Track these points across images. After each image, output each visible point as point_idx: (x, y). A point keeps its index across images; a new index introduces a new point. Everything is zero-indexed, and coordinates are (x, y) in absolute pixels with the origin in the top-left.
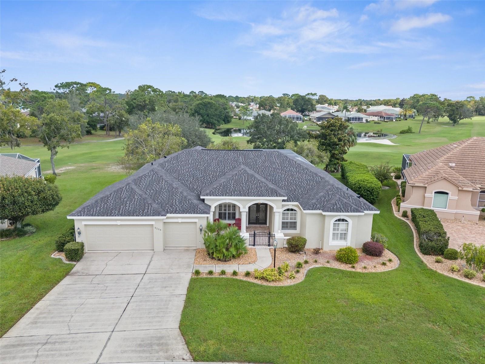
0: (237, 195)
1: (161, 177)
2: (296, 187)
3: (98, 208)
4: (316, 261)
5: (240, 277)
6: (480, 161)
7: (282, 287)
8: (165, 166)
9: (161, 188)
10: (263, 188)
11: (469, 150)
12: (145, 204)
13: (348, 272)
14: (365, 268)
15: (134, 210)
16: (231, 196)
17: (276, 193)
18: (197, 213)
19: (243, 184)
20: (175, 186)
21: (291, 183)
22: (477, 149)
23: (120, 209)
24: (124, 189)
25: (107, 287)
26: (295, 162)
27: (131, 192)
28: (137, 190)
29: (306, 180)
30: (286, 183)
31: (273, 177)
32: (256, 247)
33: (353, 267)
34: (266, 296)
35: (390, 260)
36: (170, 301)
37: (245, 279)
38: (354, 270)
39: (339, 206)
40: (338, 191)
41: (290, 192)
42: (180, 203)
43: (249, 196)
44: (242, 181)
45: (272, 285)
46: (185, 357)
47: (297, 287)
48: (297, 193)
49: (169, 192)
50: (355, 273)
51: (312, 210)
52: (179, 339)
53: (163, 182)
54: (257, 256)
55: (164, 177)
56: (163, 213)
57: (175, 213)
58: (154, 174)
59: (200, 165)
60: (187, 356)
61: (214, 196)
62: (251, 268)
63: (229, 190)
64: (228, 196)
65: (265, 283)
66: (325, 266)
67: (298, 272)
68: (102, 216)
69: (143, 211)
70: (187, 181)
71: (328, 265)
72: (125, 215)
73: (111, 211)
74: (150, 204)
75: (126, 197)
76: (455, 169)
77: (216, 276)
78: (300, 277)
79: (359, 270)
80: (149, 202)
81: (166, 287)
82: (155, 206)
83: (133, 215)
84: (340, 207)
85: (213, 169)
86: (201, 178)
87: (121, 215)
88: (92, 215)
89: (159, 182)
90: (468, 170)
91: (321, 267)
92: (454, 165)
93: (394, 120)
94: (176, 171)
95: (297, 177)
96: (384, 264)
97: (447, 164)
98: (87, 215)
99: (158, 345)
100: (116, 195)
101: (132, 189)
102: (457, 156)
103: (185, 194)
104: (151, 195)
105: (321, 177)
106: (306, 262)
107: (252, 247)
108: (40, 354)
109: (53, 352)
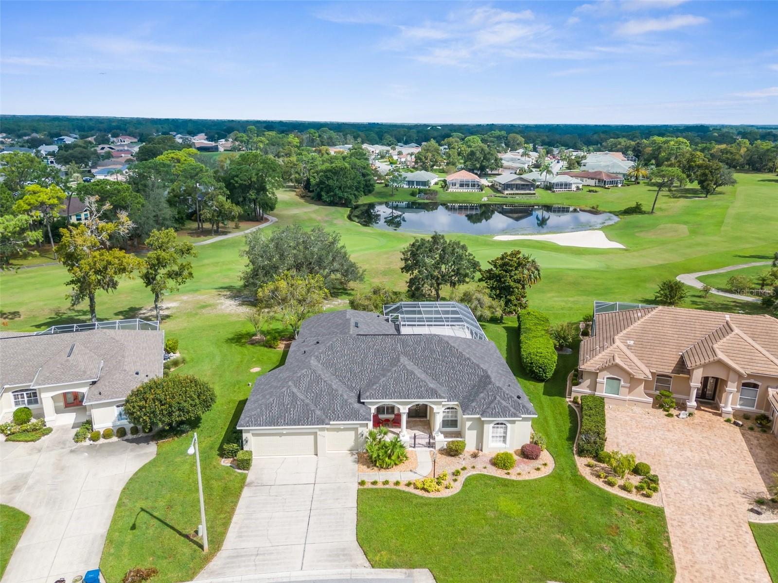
0: (397, 398)
1: (319, 376)
2: (457, 383)
3: (264, 417)
4: (474, 467)
5: (402, 487)
6: (660, 339)
7: (441, 498)
8: (320, 359)
9: (321, 390)
10: (423, 388)
11: (652, 324)
12: (308, 412)
13: (502, 479)
14: (519, 474)
15: (299, 419)
16: (391, 399)
17: (436, 394)
18: (359, 420)
19: (402, 383)
20: (334, 387)
21: (452, 378)
22: (660, 322)
23: (285, 418)
24: (285, 393)
25: (285, 499)
26: (457, 350)
27: (293, 396)
28: (298, 394)
29: (467, 373)
30: (447, 378)
31: (433, 370)
32: (416, 449)
33: (508, 474)
34: (426, 508)
35: (545, 465)
36: (344, 514)
37: (407, 489)
38: (508, 477)
39: (497, 410)
40: (499, 391)
41: (451, 390)
42: (342, 408)
43: (409, 399)
44: (402, 379)
45: (432, 496)
46: (366, 565)
47: (453, 498)
48: (457, 390)
49: (329, 395)
50: (508, 480)
51: (471, 414)
52: (358, 550)
53: (323, 383)
54: (418, 461)
55: (323, 377)
56: (327, 421)
57: (338, 420)
58: (312, 373)
59: (357, 356)
60: (367, 564)
61: (374, 399)
62: (412, 477)
63: (389, 391)
64: (388, 399)
65: (426, 494)
66: (482, 473)
67: (455, 480)
68: (269, 426)
69: (308, 419)
70: (345, 377)
71: (485, 472)
72: (291, 425)
73: (277, 421)
74: (314, 410)
75: (288, 404)
76: (633, 348)
77: (380, 486)
78: (457, 487)
79: (513, 477)
80: (312, 409)
81: (337, 499)
82: (318, 412)
83: (299, 425)
84: (498, 412)
85: (370, 362)
86: (359, 373)
87: (287, 424)
88: (260, 426)
89: (318, 383)
90: (647, 350)
91: (478, 474)
92: (631, 343)
93: (620, 185)
94: (332, 364)
95: (459, 370)
96: (538, 469)
97: (625, 341)
98: (255, 425)
99: (344, 555)
100: (279, 400)
101: (293, 393)
102: (637, 331)
103: (345, 397)
104: (312, 399)
105: (483, 370)
106: (464, 469)
107: (412, 449)
108: (257, 563)
109: (266, 562)
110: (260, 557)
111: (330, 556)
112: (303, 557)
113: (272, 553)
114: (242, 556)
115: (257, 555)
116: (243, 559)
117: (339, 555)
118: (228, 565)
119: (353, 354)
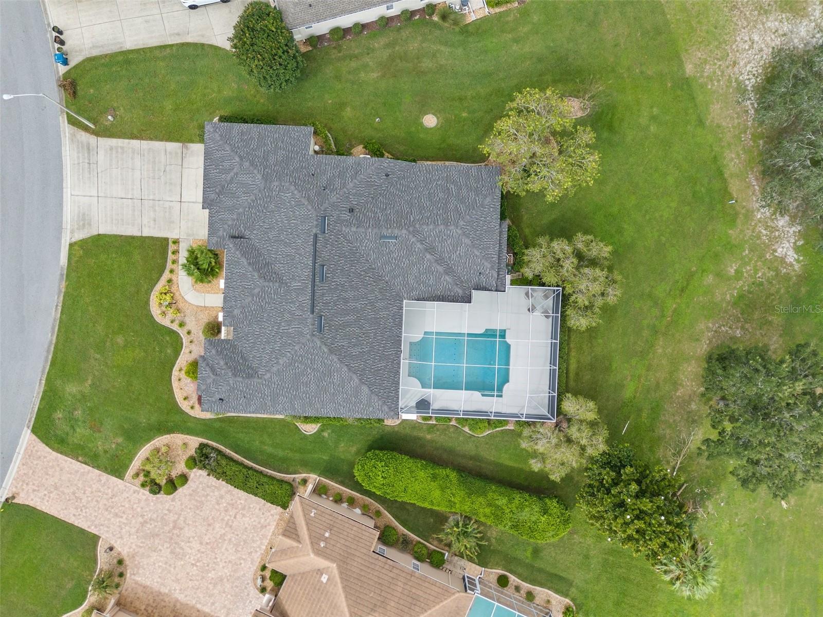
4: (191, 342)
14: (180, 380)
23: (211, 165)
33: (180, 370)
37: (162, 278)
54: (206, 294)
56: (207, 206)
60: (73, 240)
66: (184, 348)
71: (185, 350)
75: (223, 166)
77: (170, 257)
78: (162, 320)
79: (176, 373)
86: (268, 237)
91: (182, 343)
99: (84, 224)
106: (189, 332)
108: (81, 164)
109: (81, 171)
110: (87, 165)
111: (84, 214)
112: (85, 196)
113: (90, 174)
114: (89, 153)
115: (89, 163)
116: (86, 155)
117: (84, 220)
118: (80, 145)
119: (290, 230)
